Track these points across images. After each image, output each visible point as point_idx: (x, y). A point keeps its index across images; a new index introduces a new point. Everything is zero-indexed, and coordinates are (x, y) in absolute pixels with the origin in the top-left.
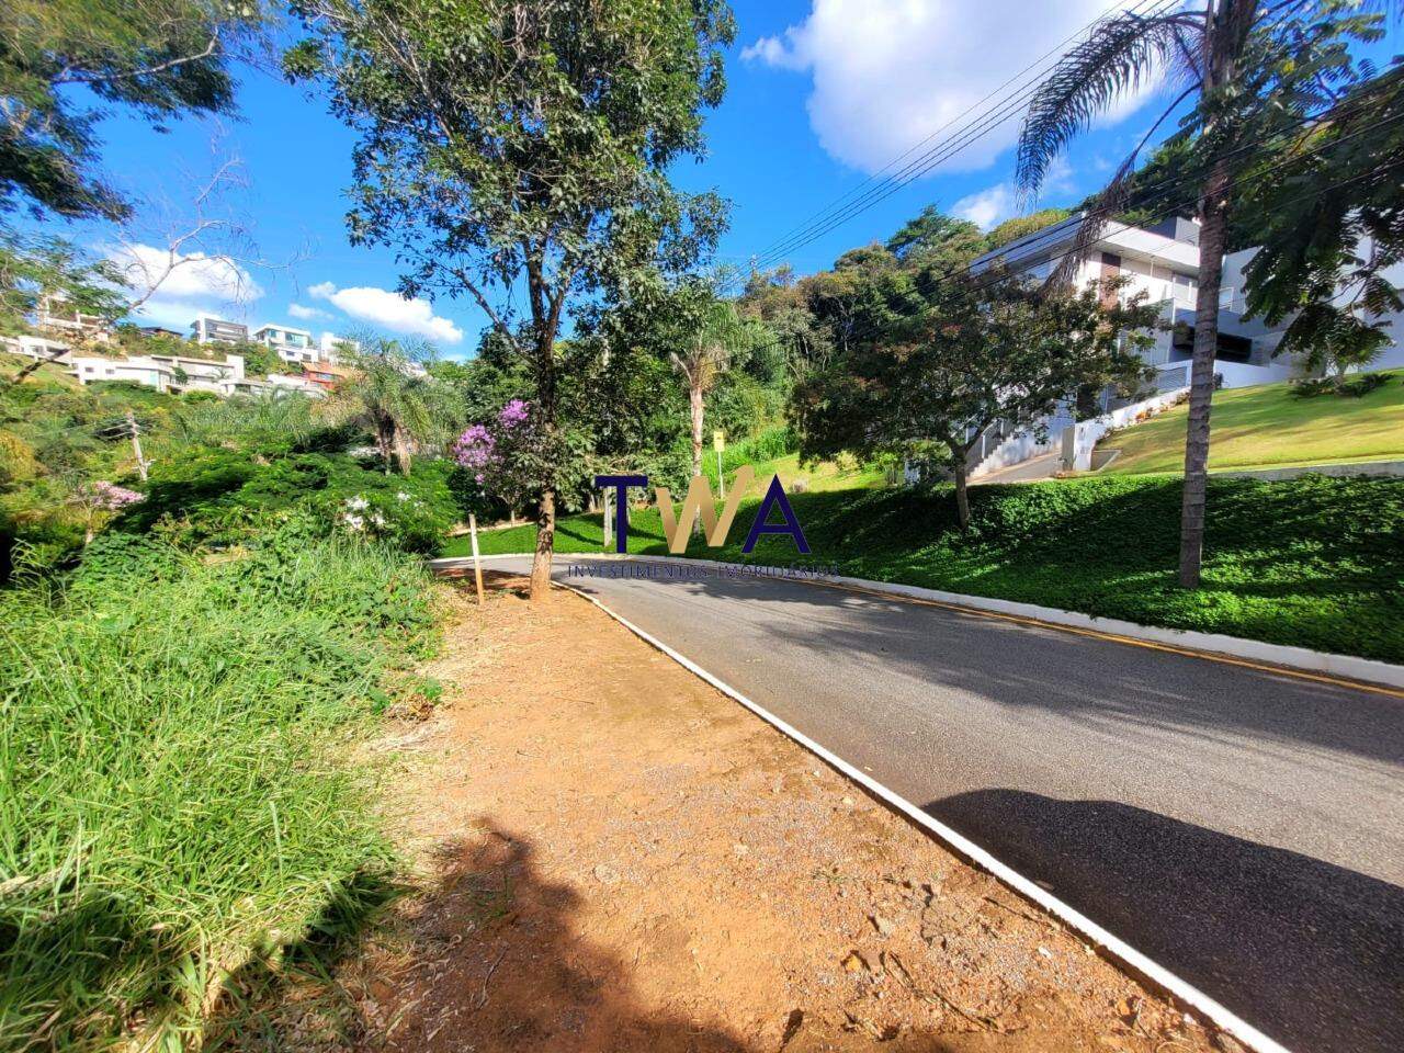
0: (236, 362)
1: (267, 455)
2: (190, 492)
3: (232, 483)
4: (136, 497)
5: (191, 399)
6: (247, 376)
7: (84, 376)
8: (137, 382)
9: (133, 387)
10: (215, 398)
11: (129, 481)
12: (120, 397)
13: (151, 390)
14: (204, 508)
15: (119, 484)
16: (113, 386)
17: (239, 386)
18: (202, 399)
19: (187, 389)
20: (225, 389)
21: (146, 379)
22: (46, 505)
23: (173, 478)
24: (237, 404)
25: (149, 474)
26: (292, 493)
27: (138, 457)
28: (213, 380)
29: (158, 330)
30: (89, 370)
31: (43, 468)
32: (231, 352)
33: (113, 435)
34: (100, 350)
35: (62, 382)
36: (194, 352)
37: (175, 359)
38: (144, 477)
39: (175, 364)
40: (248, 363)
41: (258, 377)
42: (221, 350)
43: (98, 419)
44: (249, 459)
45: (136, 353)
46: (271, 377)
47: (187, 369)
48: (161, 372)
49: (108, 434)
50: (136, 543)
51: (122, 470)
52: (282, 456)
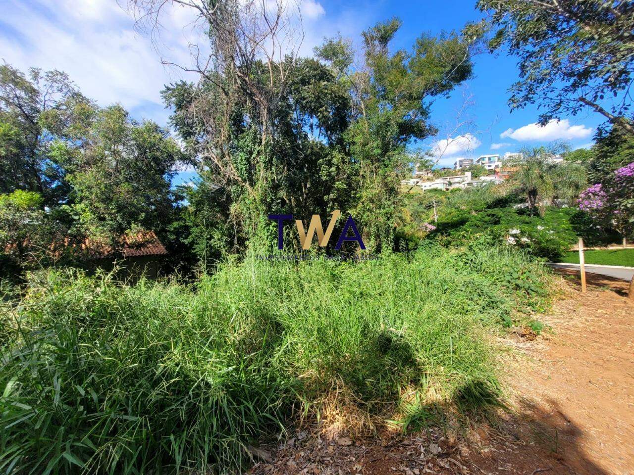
0: (468, 174)
1: (476, 211)
2: (449, 226)
3: (462, 222)
4: (434, 228)
5: (452, 192)
6: (472, 179)
7: (424, 189)
8: (437, 188)
9: (436, 190)
10: (459, 190)
11: (432, 223)
12: (432, 194)
13: (441, 190)
14: (452, 232)
15: (429, 223)
16: (430, 191)
17: (468, 184)
18: (456, 191)
19: (451, 188)
20: (463, 186)
21: (440, 187)
22: (412, 230)
23: (444, 221)
24: (467, 191)
25: (438, 220)
26: (484, 226)
27: (435, 215)
28: (459, 183)
29: (444, 169)
30: (425, 186)
31: (412, 219)
32: (467, 171)
33: (429, 207)
34: (428, 179)
35: (419, 192)
36: (455, 174)
37: (448, 178)
38: (436, 221)
39: (448, 180)
40: (472, 174)
41: (476, 179)
42: (463, 171)
43: (426, 202)
44: (469, 213)
45: (437, 178)
46: (481, 178)
47: (452, 181)
48: (444, 183)
49: (428, 207)
50: (431, 243)
51: (431, 219)
52: (481, 211)
